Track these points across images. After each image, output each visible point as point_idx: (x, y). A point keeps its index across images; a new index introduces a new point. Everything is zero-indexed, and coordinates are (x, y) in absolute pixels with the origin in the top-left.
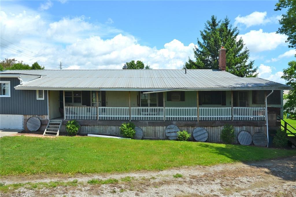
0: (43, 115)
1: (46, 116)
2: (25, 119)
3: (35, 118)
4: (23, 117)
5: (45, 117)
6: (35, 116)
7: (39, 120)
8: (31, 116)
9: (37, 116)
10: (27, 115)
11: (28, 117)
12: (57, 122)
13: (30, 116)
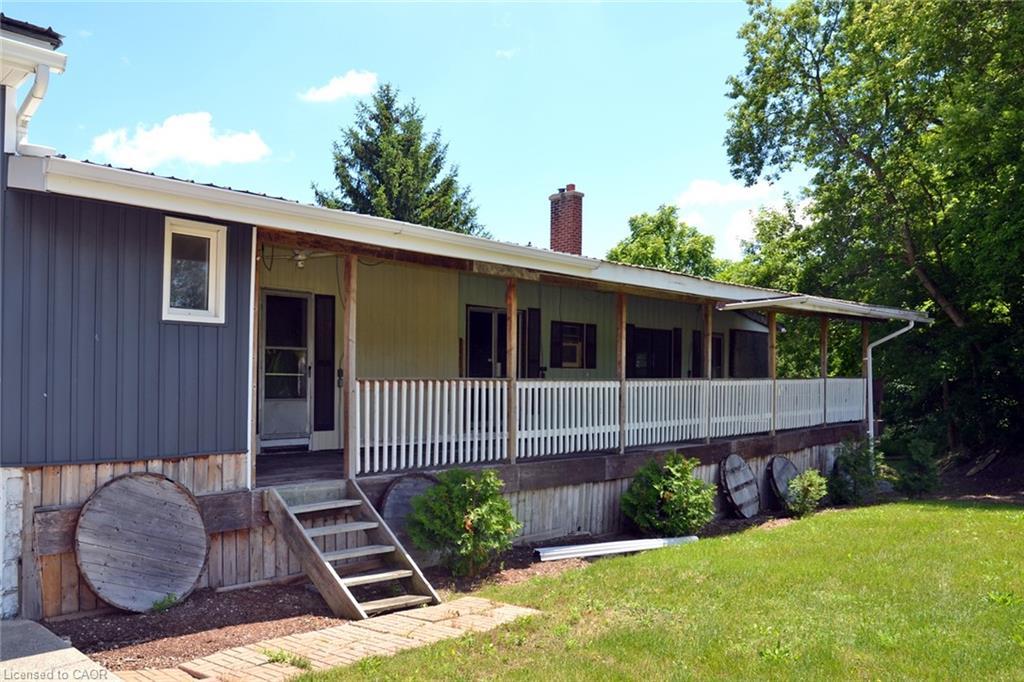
0: (206, 457)
1: (229, 461)
2: (40, 509)
3: (144, 486)
4: (18, 488)
5: (220, 468)
6: (138, 467)
7: (182, 500)
8: (106, 472)
9: (156, 466)
10: (60, 464)
11: (72, 483)
12: (314, 499)
13: (89, 471)
